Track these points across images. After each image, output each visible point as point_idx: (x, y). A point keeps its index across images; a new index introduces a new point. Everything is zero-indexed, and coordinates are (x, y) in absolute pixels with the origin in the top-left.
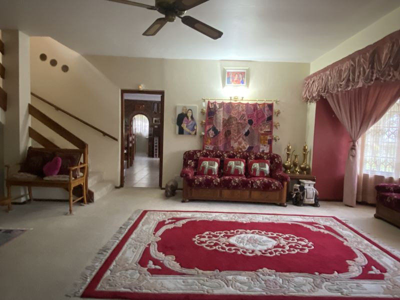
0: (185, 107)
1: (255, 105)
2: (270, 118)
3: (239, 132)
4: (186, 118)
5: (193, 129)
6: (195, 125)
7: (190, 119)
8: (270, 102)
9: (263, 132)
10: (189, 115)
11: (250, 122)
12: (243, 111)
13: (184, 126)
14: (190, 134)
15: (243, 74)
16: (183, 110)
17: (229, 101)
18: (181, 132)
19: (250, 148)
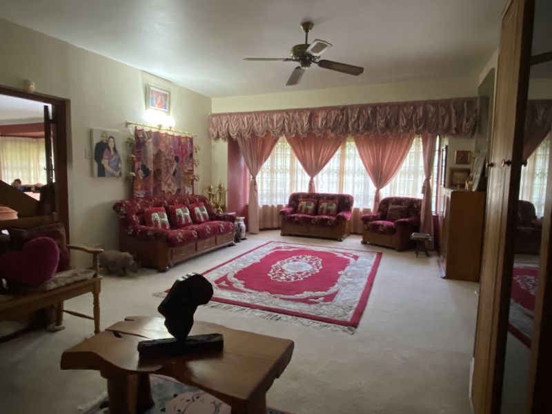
0: (104, 132)
1: (179, 138)
2: (191, 155)
3: (168, 172)
4: (107, 150)
5: (117, 168)
6: (119, 161)
7: (112, 152)
8: (190, 136)
9: (186, 171)
10: (111, 145)
11: (177, 159)
12: (170, 144)
13: (105, 162)
14: (112, 175)
15: (165, 96)
16: (102, 137)
17: (157, 130)
18: (102, 172)
19: (179, 190)
